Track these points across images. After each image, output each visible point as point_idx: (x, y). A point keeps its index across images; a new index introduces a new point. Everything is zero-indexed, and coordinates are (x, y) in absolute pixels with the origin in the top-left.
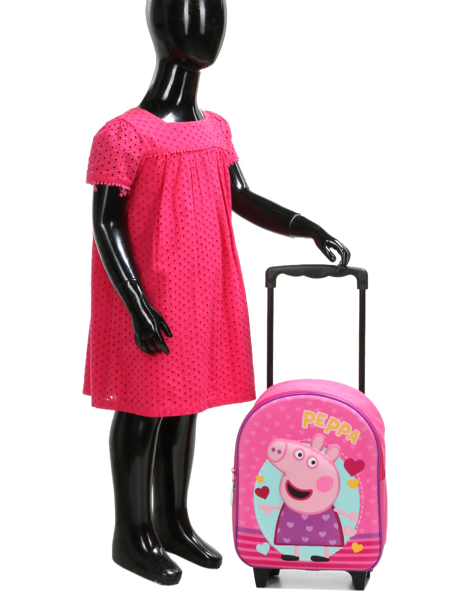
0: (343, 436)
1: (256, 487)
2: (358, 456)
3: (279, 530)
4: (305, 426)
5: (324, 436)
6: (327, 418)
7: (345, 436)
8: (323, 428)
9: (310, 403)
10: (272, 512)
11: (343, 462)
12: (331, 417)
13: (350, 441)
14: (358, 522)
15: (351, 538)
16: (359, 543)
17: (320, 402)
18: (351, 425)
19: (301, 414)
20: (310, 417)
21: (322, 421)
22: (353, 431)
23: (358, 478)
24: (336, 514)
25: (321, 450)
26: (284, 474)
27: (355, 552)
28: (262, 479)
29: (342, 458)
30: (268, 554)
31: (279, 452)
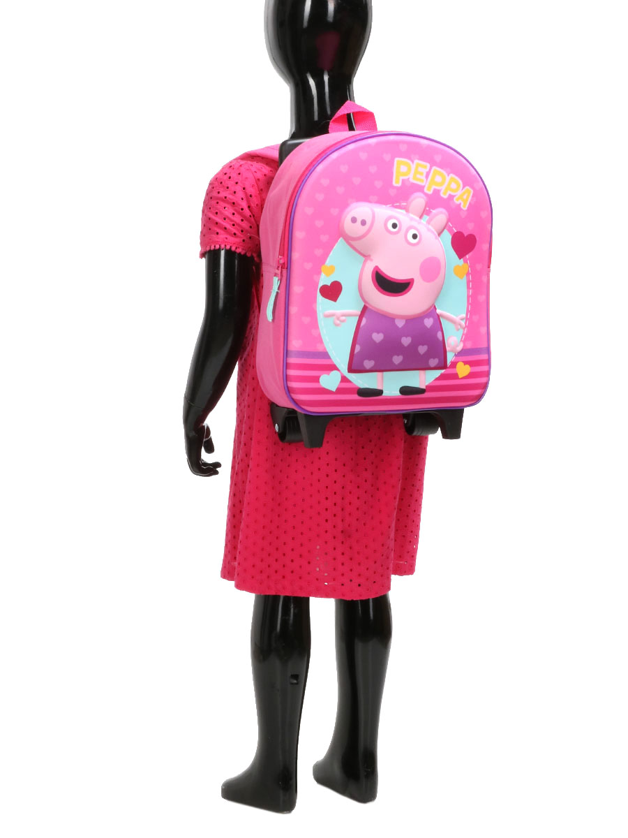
0: (451, 197)
2: (469, 229)
4: (397, 183)
5: (425, 197)
6: (428, 170)
7: (455, 196)
8: (423, 184)
9: (403, 148)
11: (450, 237)
12: (434, 168)
13: (460, 204)
14: (464, 330)
15: (455, 355)
16: (465, 363)
17: (418, 144)
18: (462, 182)
19: (391, 164)
20: (403, 169)
21: (421, 174)
22: (463, 188)
23: (467, 263)
25: (421, 217)
27: (460, 376)
28: (332, 269)
29: (450, 231)
30: (338, 389)
31: (363, 223)
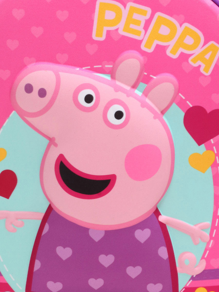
0: (184, 57)
3: (38, 265)
4: (98, 35)
5: (141, 58)
6: (148, 17)
7: (190, 55)
8: (139, 38)
11: (182, 114)
12: (158, 14)
13: (200, 66)
14: (208, 243)
15: (192, 278)
16: (209, 289)
18: (204, 34)
19: (91, 8)
20: (110, 15)
21: (137, 22)
22: (205, 43)
23: (214, 151)
24: (163, 226)
25: (134, 86)
26: (52, 141)
29: (181, 104)
31: (42, 93)
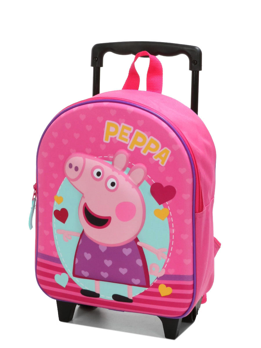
0: (150, 155)
1: (54, 209)
2: (168, 181)
3: (77, 261)
4: (106, 140)
5: (127, 154)
6: (131, 132)
7: (153, 154)
8: (127, 143)
9: (113, 113)
10: (70, 239)
11: (149, 187)
12: (137, 130)
13: (159, 161)
14: (167, 260)
15: (157, 278)
16: (167, 285)
17: (125, 111)
18: (161, 143)
19: (103, 125)
20: (112, 129)
21: (126, 134)
22: (162, 148)
23: (168, 208)
25: (124, 169)
26: (83, 195)
27: (162, 295)
28: (61, 200)
29: (149, 181)
30: (67, 286)
31: (76, 169)
